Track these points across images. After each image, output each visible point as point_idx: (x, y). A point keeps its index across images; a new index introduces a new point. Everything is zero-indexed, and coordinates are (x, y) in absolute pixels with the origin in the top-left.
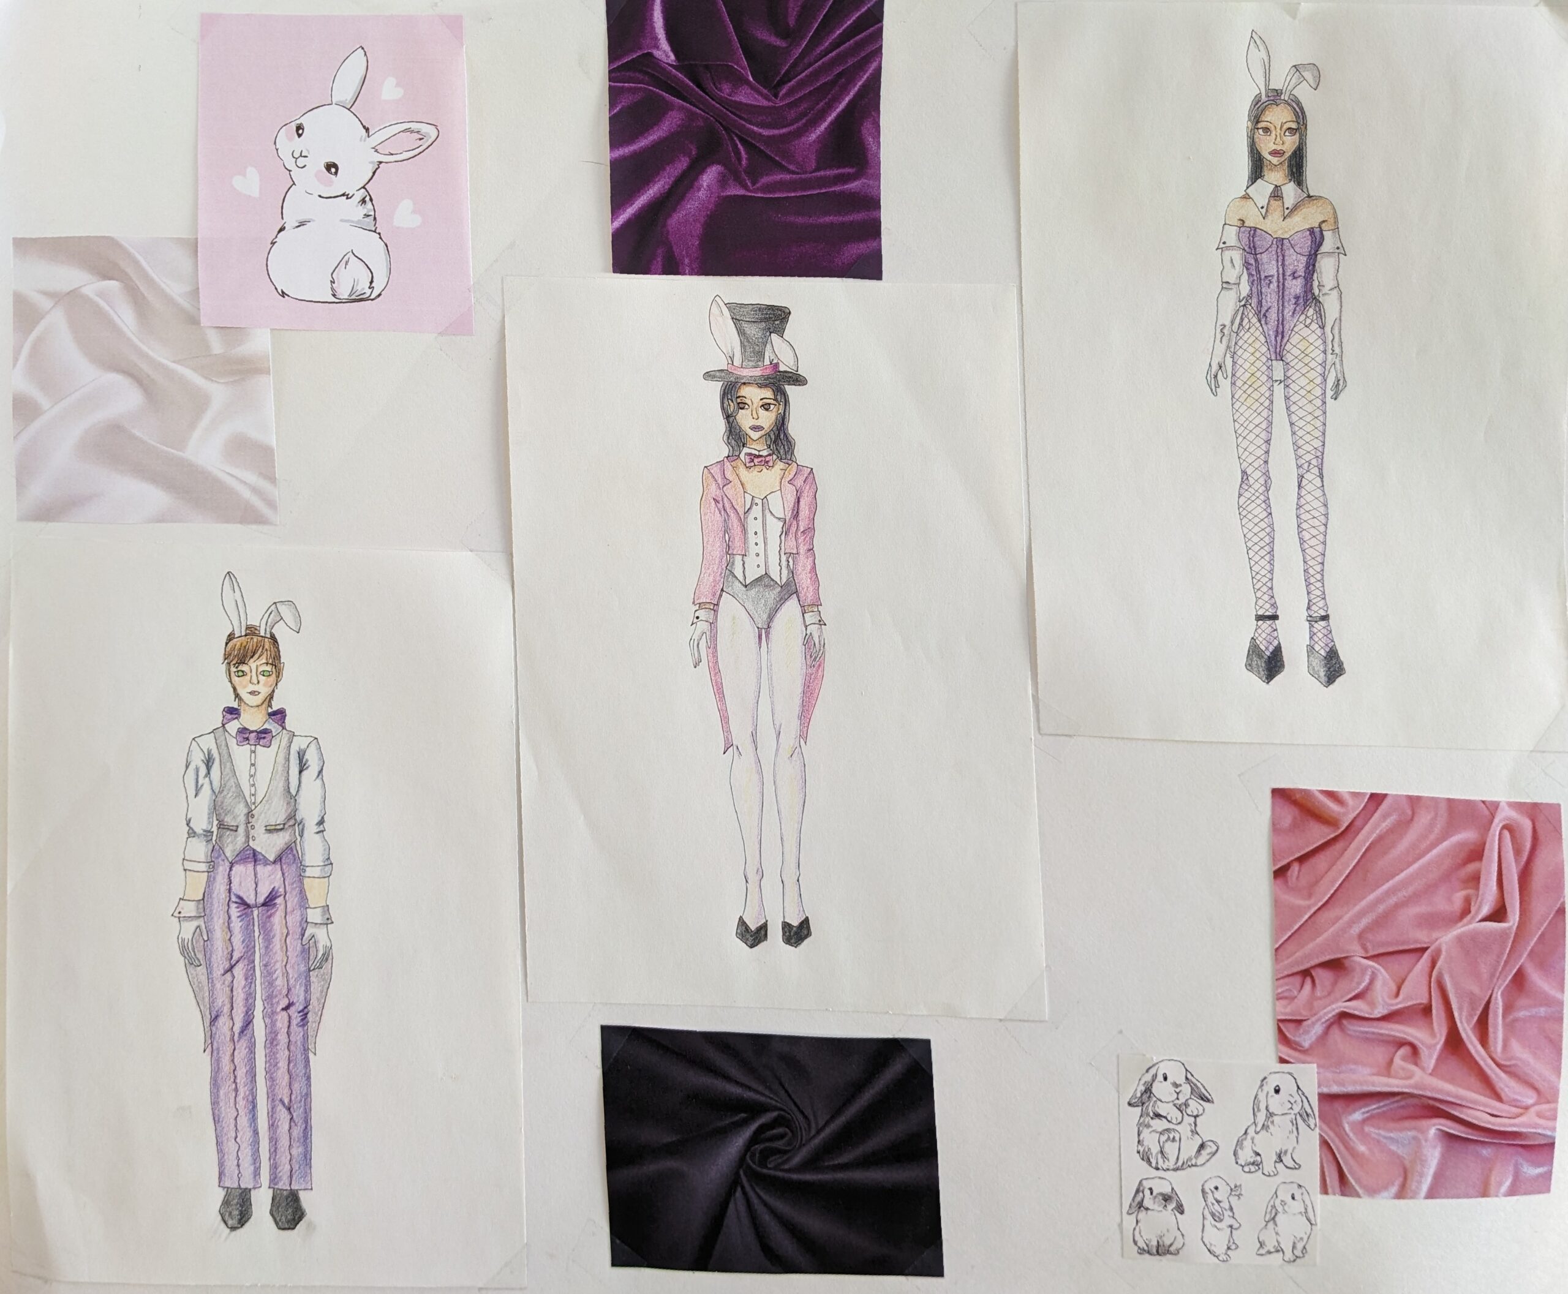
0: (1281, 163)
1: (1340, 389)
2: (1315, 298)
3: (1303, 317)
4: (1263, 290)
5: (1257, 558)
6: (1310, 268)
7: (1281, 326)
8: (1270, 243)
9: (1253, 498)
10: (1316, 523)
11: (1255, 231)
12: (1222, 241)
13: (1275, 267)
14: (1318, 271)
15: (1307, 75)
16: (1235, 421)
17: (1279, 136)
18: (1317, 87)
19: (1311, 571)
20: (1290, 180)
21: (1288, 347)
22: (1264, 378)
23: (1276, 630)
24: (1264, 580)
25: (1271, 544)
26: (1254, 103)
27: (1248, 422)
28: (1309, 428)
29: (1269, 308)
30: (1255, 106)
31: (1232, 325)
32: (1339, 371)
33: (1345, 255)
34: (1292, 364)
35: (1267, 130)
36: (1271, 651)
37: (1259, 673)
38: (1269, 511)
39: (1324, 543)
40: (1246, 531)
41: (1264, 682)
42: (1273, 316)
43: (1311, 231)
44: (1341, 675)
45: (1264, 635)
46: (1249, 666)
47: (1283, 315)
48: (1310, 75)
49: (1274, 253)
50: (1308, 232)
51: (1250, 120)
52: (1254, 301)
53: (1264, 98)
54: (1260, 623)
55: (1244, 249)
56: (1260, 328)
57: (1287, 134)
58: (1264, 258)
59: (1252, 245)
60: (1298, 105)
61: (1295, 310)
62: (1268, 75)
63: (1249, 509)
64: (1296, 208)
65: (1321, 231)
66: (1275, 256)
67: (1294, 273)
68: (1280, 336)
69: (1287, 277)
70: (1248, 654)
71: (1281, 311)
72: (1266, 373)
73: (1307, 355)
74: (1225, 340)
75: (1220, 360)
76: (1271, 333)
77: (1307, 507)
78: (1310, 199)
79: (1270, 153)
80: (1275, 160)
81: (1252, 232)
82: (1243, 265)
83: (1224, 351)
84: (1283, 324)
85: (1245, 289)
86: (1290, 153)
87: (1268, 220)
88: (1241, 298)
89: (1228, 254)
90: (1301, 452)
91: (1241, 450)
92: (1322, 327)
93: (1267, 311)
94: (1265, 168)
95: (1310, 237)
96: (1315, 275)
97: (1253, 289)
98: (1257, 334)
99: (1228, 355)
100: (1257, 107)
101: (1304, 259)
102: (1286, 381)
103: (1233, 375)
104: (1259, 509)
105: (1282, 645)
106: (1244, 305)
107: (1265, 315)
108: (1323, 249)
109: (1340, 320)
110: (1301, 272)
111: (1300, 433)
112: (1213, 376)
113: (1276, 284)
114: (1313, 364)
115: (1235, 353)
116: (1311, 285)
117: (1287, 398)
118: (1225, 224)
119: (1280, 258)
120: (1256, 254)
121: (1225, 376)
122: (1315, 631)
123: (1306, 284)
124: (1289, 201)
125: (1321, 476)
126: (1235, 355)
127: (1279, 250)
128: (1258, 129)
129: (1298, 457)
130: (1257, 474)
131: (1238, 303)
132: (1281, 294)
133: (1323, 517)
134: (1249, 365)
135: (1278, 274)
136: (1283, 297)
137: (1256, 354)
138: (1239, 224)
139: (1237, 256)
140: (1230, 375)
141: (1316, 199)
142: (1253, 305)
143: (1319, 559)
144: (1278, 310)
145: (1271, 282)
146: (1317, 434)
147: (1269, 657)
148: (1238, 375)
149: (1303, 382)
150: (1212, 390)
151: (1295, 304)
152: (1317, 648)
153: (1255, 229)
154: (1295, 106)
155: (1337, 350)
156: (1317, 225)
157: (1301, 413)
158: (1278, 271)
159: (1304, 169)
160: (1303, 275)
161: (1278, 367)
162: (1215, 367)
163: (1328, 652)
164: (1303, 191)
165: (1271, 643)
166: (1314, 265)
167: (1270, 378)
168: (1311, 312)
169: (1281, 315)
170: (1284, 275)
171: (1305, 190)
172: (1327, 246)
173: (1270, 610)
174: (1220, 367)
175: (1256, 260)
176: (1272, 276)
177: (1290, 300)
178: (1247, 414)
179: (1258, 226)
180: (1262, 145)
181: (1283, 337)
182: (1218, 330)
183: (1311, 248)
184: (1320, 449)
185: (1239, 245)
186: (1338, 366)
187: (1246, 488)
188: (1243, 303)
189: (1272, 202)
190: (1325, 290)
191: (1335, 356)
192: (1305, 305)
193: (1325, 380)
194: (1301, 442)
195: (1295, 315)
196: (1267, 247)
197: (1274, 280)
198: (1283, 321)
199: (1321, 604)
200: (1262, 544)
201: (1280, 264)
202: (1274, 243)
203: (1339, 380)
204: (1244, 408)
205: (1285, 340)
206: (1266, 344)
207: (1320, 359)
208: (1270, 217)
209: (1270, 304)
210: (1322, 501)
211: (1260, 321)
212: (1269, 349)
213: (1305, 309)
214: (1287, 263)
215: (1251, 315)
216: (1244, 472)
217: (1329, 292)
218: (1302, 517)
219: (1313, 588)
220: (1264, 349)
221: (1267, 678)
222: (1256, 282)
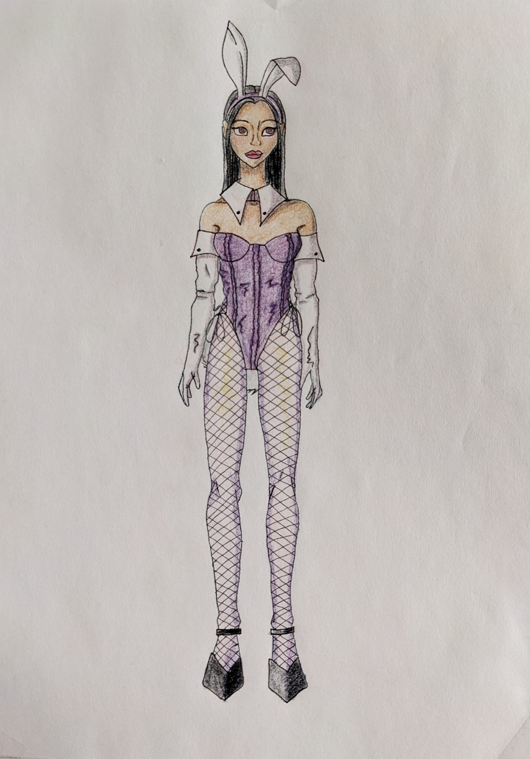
0: (258, 165)
1: (316, 397)
2: (292, 306)
3: (279, 325)
4: (239, 299)
5: (222, 570)
6: (287, 276)
7: (256, 335)
8: (246, 250)
9: (222, 509)
10: (285, 533)
11: (231, 237)
12: (197, 248)
13: (251, 274)
14: (296, 279)
15: (287, 69)
16: (206, 431)
17: (256, 137)
18: (297, 83)
19: (278, 583)
20: (268, 183)
21: (264, 356)
22: (238, 388)
23: (238, 644)
24: (228, 593)
25: (239, 555)
26: (230, 101)
27: (220, 432)
28: (282, 437)
29: (245, 317)
30: (231, 105)
31: (206, 334)
32: (315, 380)
33: (324, 261)
34: (267, 373)
35: (243, 130)
36: (230, 666)
37: (216, 690)
38: (238, 521)
39: (293, 553)
40: (212, 542)
41: (221, 699)
42: (248, 324)
43: (289, 236)
44: (303, 689)
45: (224, 650)
46: (206, 683)
47: (259, 324)
48: (290, 69)
49: (250, 260)
50: (286, 238)
51: (225, 119)
52: (229, 310)
53: (241, 96)
54: (221, 637)
55: (219, 257)
56: (235, 337)
57: (265, 133)
58: (240, 265)
59: (227, 252)
60: (277, 102)
61: (271, 317)
62: (244, 69)
63: (217, 520)
64: (273, 211)
65: (299, 236)
66: (251, 264)
67: (271, 281)
68: (255, 345)
69: (264, 285)
70: (207, 669)
71: (257, 320)
72: (240, 382)
73: (282, 364)
74: (199, 349)
75: (194, 370)
76: (246, 342)
77: (278, 517)
78: (289, 202)
79: (247, 155)
80: (252, 162)
81: (228, 238)
82: (219, 273)
83: (197, 361)
84: (258, 333)
85: (220, 298)
86: (268, 154)
87: (245, 226)
88: (216, 307)
89: (202, 262)
90: (273, 461)
91: (211, 460)
92: (299, 336)
93: (242, 320)
94: (241, 170)
95: (287, 243)
96: (292, 283)
97: (228, 297)
98: (232, 343)
99: (202, 365)
100: (233, 105)
101: (280, 267)
102: (258, 391)
103: (206, 385)
104: (228, 520)
105: (243, 661)
106: (219, 314)
107: (240, 324)
108: (301, 255)
109: (317, 327)
110: (278, 280)
111: (274, 442)
112: (185, 386)
113: (252, 293)
114: (288, 373)
115: (208, 363)
116: (288, 293)
117: (261, 407)
118: (199, 230)
119: (257, 266)
120: (231, 262)
121: (198, 387)
122: (279, 644)
123: (283, 292)
124: (266, 205)
125: (293, 485)
126: (209, 365)
127: (255, 257)
128: (234, 128)
129: (270, 467)
130: (228, 484)
131: (213, 312)
132: (257, 302)
133: (293, 527)
134: (223, 374)
135: (255, 282)
136: (259, 305)
137: (230, 364)
138: (214, 230)
139: (212, 263)
140: (203, 385)
141: (294, 203)
142: (228, 314)
143: (287, 570)
144: (254, 319)
145: (247, 290)
146: (290, 442)
147: (228, 672)
148: (211, 384)
149: (278, 390)
150: (184, 400)
151: (271, 312)
152: (279, 661)
153: (231, 234)
154: (274, 104)
155: (313, 358)
156: (295, 231)
157: (275, 422)
158: (254, 279)
159: (283, 172)
160: (280, 283)
161: (253, 377)
162: (188, 377)
163: (291, 666)
164: (281, 195)
165: (231, 659)
166: (291, 273)
167: (244, 387)
168: (287, 320)
169: (256, 323)
170: (260, 282)
171: (283, 193)
172: (305, 252)
173: (233, 624)
174: (193, 377)
175: (232, 268)
176: (248, 284)
177: (266, 308)
178: (219, 424)
179: (234, 233)
180: (238, 146)
181: (258, 346)
182: (192, 340)
183: (289, 255)
184: (294, 458)
185: (214, 252)
186: (314, 374)
187: (215, 498)
188: (218, 312)
189: (249, 206)
190: (302, 298)
191: (311, 364)
192: (282, 313)
193: (301, 389)
194: (273, 452)
195: (271, 324)
196: (243, 254)
197: (250, 288)
198: (258, 330)
199: (287, 616)
200: (229, 555)
201: (256, 271)
202: (251, 249)
203: (314, 389)
204: (216, 418)
205: (260, 349)
206: (240, 353)
207: (295, 368)
208: (246, 222)
209: (245, 313)
210: (293, 511)
211: (235, 330)
212: (244, 359)
213: (281, 317)
214: (263, 270)
215: (226, 324)
216: (214, 483)
217: (307, 300)
218: (273, 527)
219: (278, 599)
220: (238, 358)
221: (225, 695)
222: (231, 290)
